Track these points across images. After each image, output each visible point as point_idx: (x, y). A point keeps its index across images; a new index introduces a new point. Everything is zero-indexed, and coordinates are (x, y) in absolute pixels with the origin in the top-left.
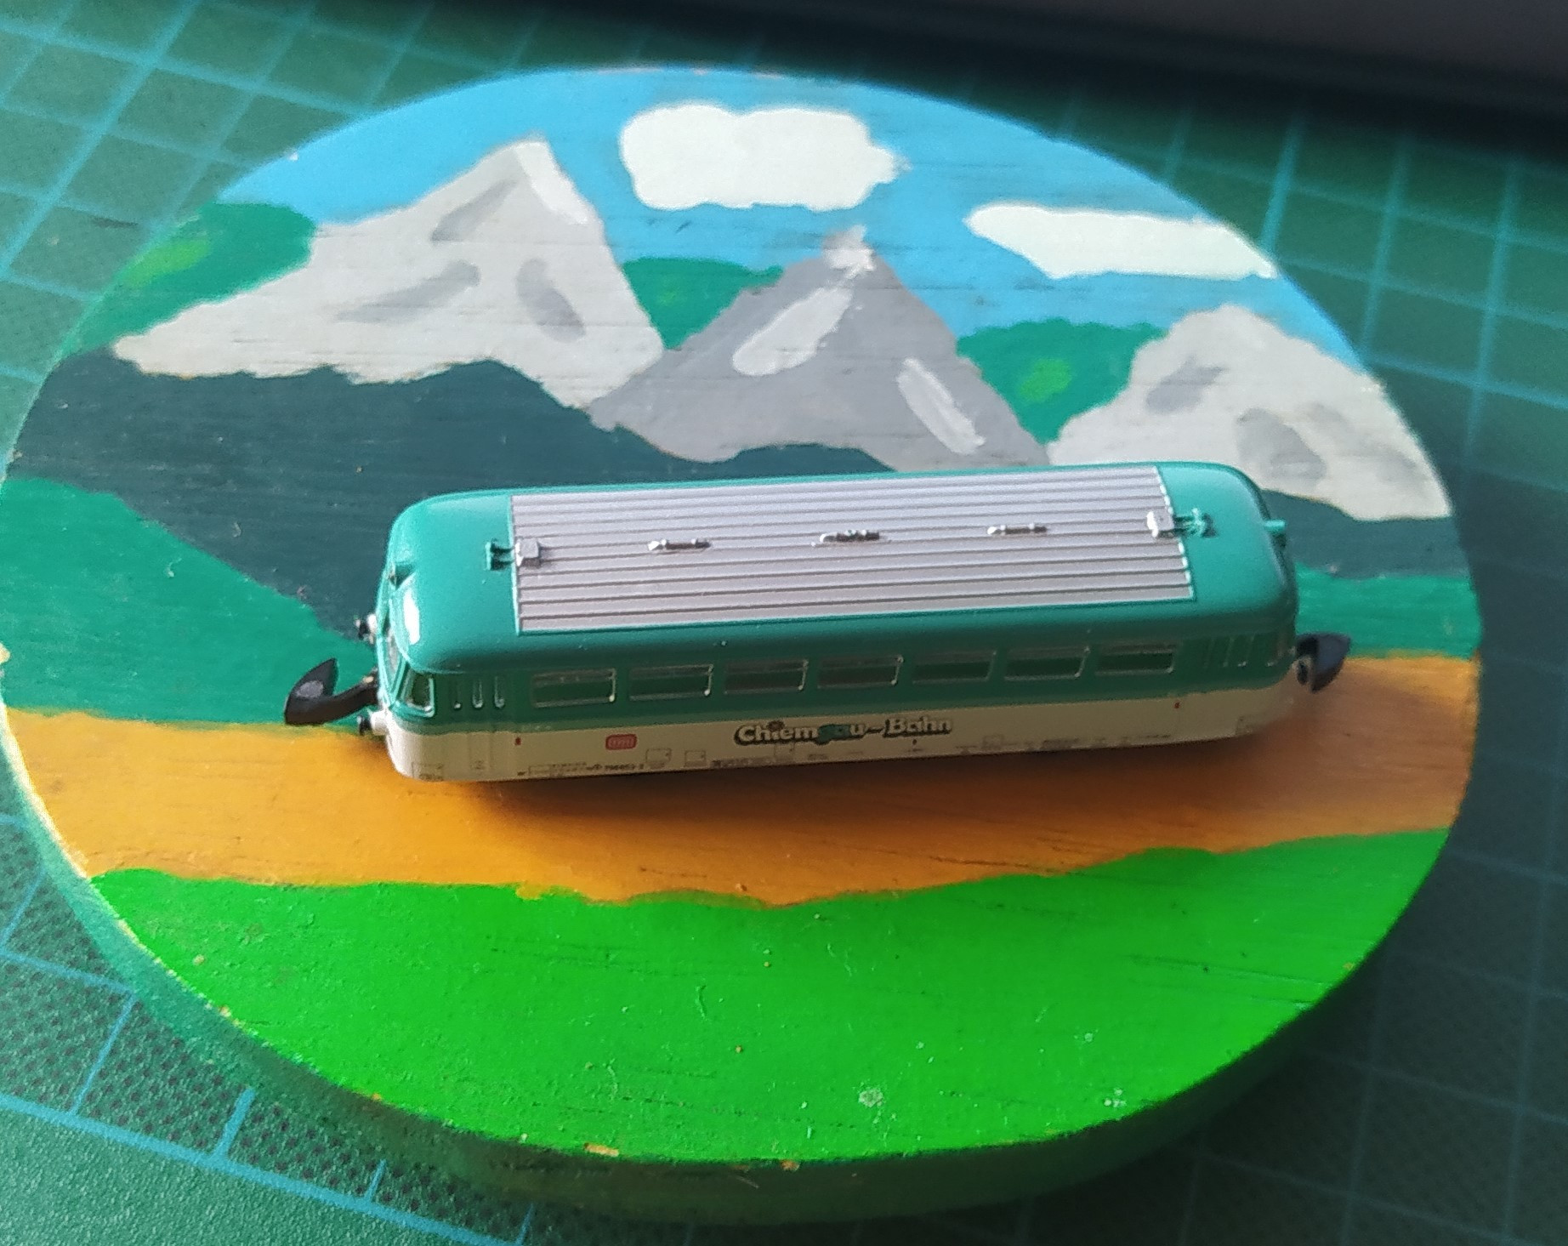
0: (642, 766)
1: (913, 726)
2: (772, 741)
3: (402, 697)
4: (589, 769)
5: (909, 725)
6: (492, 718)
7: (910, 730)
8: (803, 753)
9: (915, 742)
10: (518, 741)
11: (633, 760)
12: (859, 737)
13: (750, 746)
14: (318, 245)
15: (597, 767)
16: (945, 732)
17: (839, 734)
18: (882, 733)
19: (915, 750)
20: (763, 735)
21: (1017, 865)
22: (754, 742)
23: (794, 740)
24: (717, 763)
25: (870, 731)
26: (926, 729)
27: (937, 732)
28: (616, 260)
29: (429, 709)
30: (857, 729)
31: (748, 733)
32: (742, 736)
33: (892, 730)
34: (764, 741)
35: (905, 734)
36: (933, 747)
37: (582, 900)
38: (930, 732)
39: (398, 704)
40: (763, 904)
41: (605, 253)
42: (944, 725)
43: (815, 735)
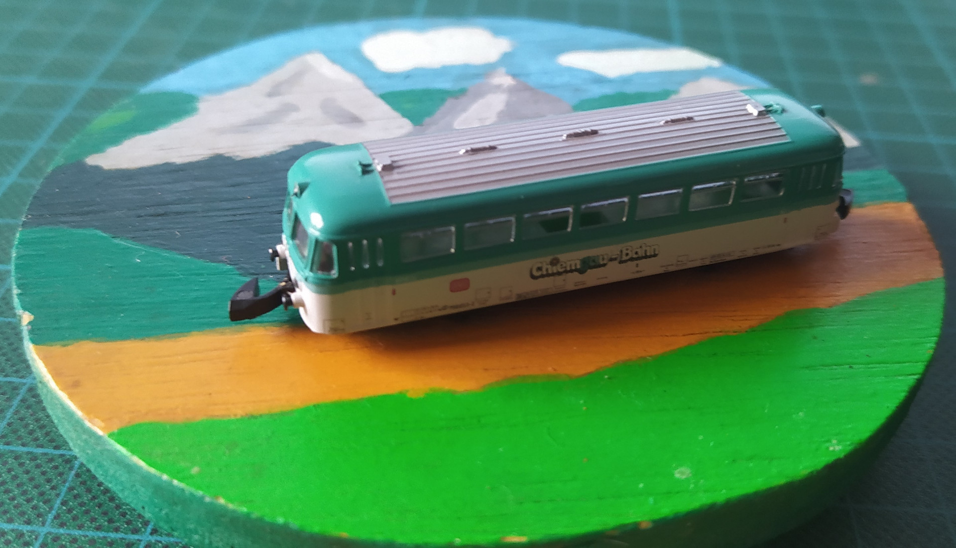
0: (473, 304)
1: (636, 253)
2: (553, 274)
3: (314, 268)
4: (440, 310)
5: (634, 251)
6: (376, 276)
7: (635, 256)
8: (571, 282)
9: (637, 265)
10: (394, 293)
11: (467, 300)
12: (604, 265)
13: (541, 279)
14: (202, 106)
15: (445, 308)
16: (655, 255)
17: (592, 264)
18: (618, 260)
19: (638, 272)
20: (547, 270)
21: (714, 332)
22: (542, 276)
23: (566, 272)
24: (519, 296)
25: (611, 260)
26: (644, 255)
27: (650, 256)
28: (375, 94)
29: (335, 273)
30: (603, 259)
31: (539, 269)
32: (536, 273)
33: (624, 258)
34: (548, 275)
35: (632, 259)
36: (649, 268)
37: (454, 393)
38: (646, 257)
39: (311, 274)
40: (570, 377)
41: (368, 93)
42: (655, 250)
43: (578, 267)
